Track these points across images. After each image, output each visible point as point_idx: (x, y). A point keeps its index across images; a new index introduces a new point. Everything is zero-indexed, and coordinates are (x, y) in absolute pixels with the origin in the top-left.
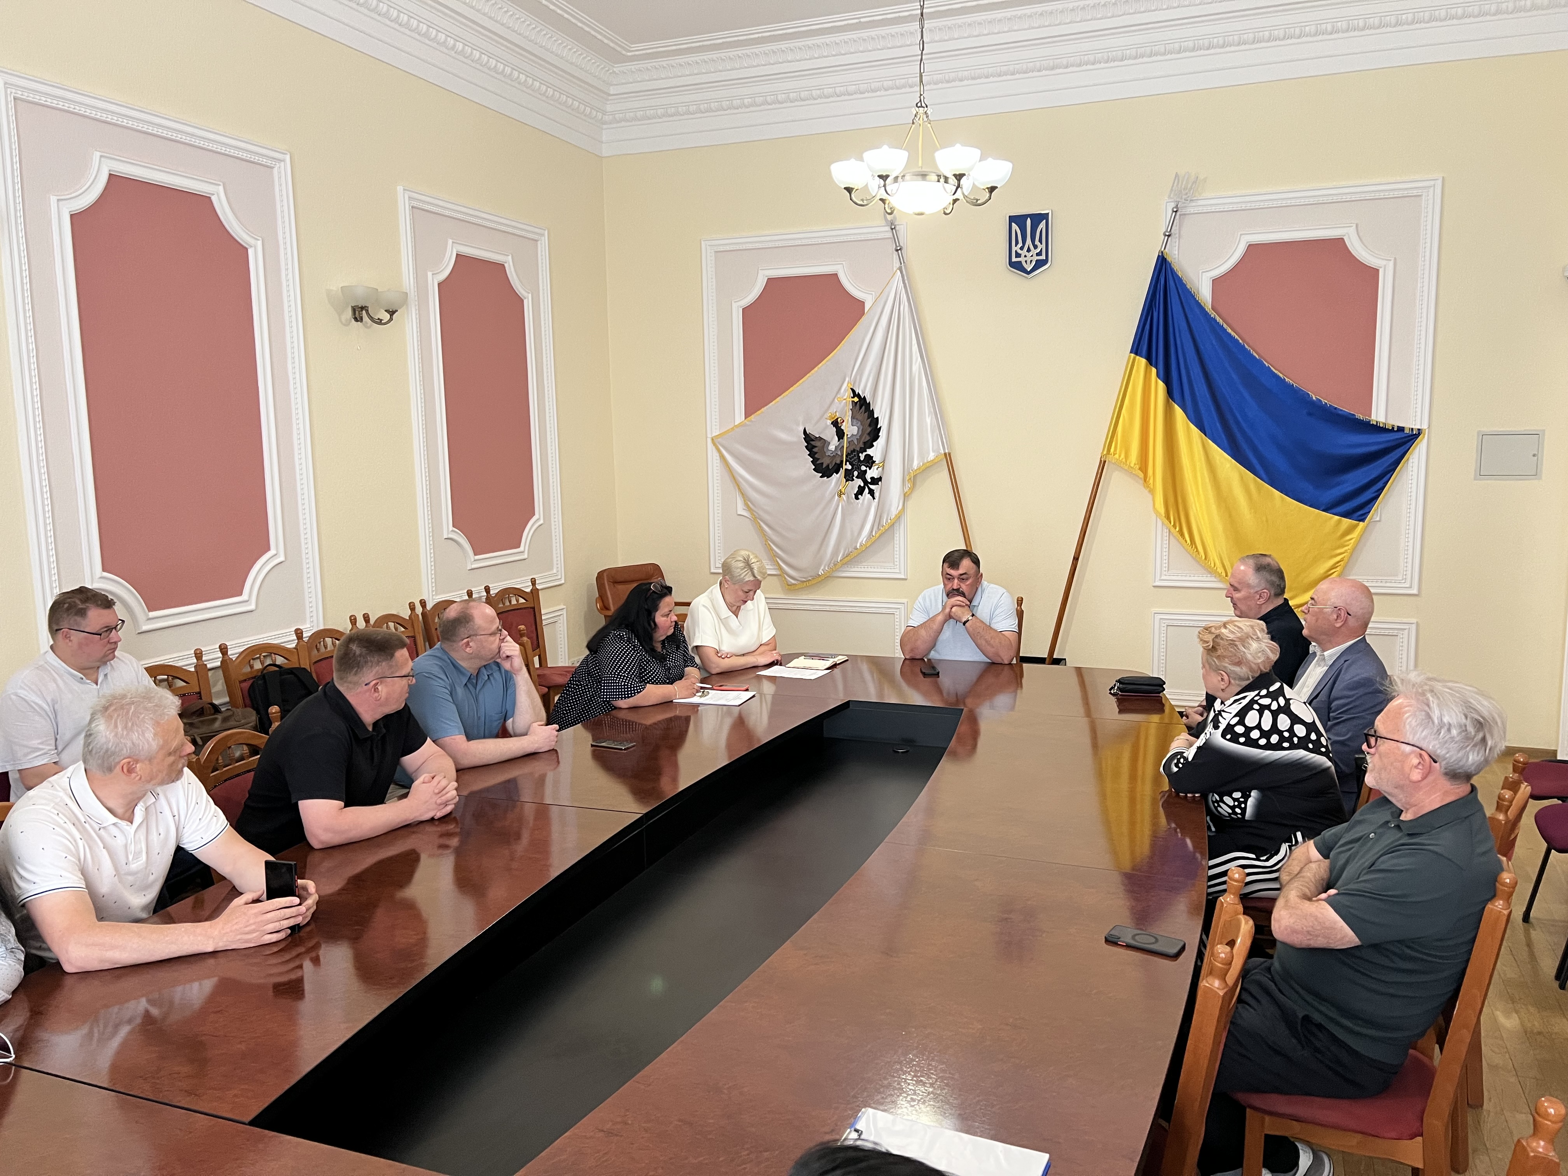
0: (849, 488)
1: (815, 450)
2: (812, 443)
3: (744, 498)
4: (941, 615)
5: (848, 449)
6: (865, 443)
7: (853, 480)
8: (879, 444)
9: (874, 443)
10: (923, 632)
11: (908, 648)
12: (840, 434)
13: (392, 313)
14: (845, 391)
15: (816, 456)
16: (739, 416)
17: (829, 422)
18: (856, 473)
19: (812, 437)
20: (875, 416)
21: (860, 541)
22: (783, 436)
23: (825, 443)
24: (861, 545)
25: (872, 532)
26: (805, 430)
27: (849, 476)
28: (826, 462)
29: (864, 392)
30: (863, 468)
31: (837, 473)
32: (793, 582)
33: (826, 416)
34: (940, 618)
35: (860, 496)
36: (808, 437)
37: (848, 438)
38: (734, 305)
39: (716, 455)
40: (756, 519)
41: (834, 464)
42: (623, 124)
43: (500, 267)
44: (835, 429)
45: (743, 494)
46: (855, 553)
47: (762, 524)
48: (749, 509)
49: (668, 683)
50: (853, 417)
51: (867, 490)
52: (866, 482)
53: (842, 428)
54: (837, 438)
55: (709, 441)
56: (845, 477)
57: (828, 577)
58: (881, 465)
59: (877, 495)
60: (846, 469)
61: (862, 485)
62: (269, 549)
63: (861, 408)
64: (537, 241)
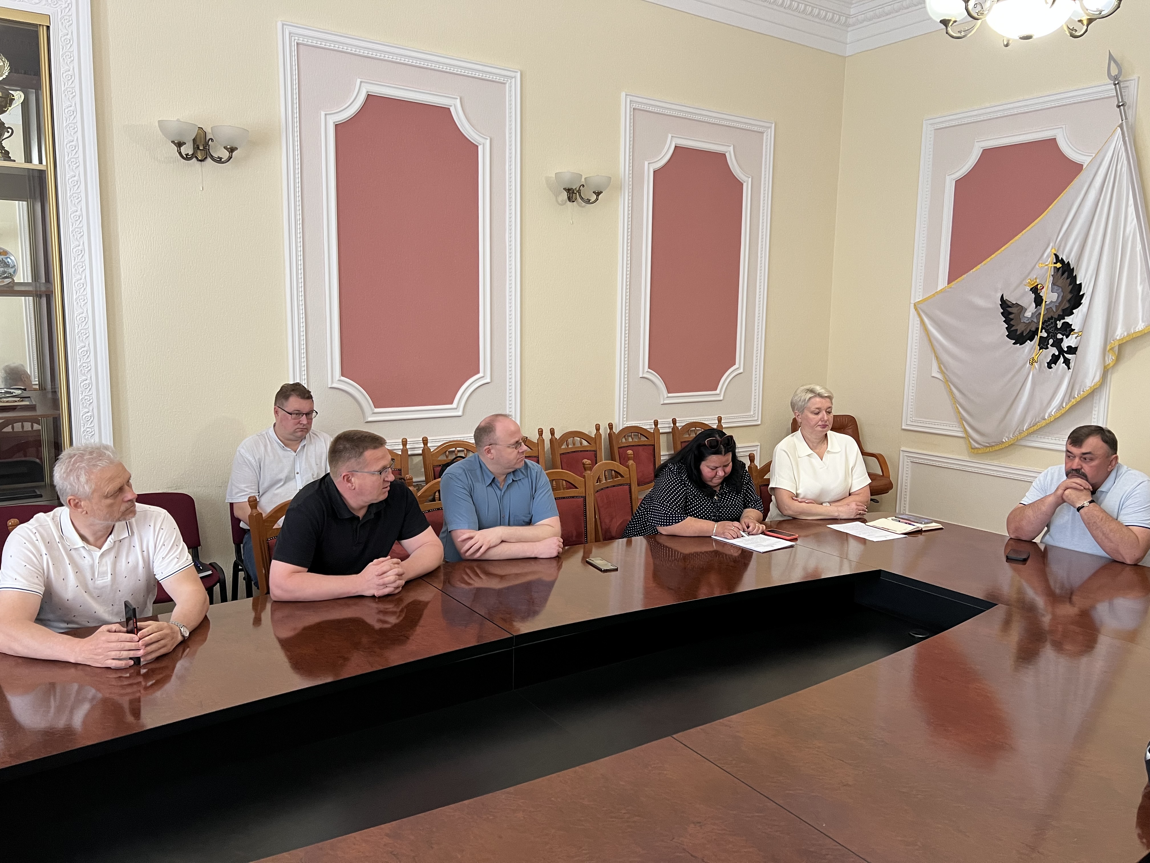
0: (1041, 357)
1: (1011, 316)
2: (1009, 309)
3: (938, 361)
4: (1052, 496)
5: (1045, 317)
6: (1063, 310)
7: (1047, 348)
8: (1079, 313)
9: (1074, 311)
10: (1029, 512)
11: (1012, 526)
12: (1038, 301)
13: (598, 194)
14: (1048, 256)
15: (1012, 323)
16: (942, 282)
17: (1028, 288)
18: (1051, 341)
19: (1009, 304)
20: (1078, 283)
21: (1049, 411)
22: (980, 302)
23: (1022, 309)
24: (1050, 416)
25: (1062, 403)
26: (1003, 295)
27: (1043, 344)
28: (1020, 329)
29: (1067, 258)
30: (1059, 336)
31: (1031, 341)
32: (977, 446)
33: (1024, 283)
34: (1051, 500)
35: (1053, 365)
36: (1004, 303)
37: (1046, 305)
38: (948, 178)
39: (917, 321)
40: (947, 381)
41: (1028, 330)
42: (865, 23)
43: (722, 157)
44: (1033, 296)
45: (937, 358)
46: (1043, 423)
47: (952, 387)
48: (941, 372)
49: (713, 520)
50: (1053, 284)
51: (1062, 360)
52: (1061, 351)
53: (1041, 294)
54: (1034, 305)
55: (912, 306)
56: (1039, 345)
57: (1013, 446)
58: (1080, 333)
59: (1072, 365)
60: (1041, 337)
61: (1057, 353)
62: (478, 372)
63: (1063, 274)
64: (763, 133)
